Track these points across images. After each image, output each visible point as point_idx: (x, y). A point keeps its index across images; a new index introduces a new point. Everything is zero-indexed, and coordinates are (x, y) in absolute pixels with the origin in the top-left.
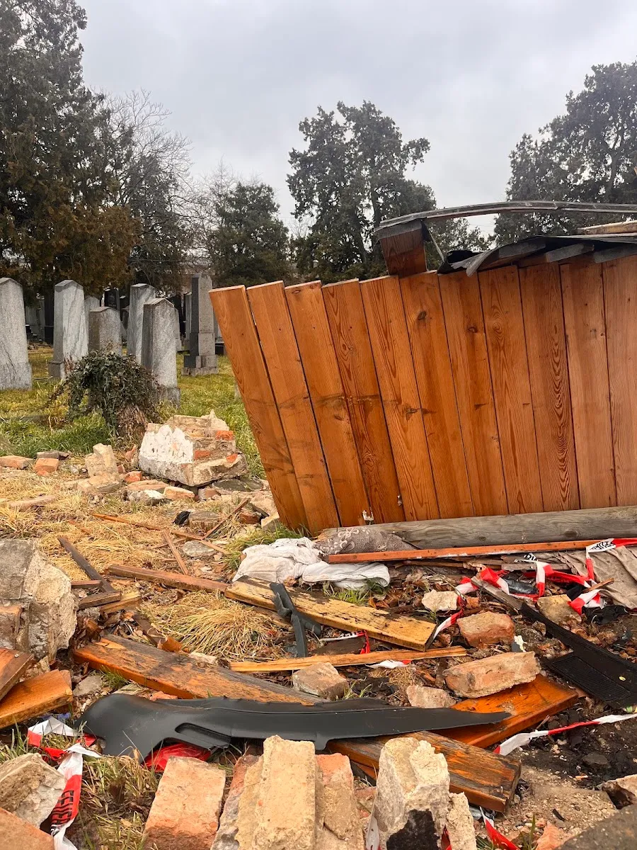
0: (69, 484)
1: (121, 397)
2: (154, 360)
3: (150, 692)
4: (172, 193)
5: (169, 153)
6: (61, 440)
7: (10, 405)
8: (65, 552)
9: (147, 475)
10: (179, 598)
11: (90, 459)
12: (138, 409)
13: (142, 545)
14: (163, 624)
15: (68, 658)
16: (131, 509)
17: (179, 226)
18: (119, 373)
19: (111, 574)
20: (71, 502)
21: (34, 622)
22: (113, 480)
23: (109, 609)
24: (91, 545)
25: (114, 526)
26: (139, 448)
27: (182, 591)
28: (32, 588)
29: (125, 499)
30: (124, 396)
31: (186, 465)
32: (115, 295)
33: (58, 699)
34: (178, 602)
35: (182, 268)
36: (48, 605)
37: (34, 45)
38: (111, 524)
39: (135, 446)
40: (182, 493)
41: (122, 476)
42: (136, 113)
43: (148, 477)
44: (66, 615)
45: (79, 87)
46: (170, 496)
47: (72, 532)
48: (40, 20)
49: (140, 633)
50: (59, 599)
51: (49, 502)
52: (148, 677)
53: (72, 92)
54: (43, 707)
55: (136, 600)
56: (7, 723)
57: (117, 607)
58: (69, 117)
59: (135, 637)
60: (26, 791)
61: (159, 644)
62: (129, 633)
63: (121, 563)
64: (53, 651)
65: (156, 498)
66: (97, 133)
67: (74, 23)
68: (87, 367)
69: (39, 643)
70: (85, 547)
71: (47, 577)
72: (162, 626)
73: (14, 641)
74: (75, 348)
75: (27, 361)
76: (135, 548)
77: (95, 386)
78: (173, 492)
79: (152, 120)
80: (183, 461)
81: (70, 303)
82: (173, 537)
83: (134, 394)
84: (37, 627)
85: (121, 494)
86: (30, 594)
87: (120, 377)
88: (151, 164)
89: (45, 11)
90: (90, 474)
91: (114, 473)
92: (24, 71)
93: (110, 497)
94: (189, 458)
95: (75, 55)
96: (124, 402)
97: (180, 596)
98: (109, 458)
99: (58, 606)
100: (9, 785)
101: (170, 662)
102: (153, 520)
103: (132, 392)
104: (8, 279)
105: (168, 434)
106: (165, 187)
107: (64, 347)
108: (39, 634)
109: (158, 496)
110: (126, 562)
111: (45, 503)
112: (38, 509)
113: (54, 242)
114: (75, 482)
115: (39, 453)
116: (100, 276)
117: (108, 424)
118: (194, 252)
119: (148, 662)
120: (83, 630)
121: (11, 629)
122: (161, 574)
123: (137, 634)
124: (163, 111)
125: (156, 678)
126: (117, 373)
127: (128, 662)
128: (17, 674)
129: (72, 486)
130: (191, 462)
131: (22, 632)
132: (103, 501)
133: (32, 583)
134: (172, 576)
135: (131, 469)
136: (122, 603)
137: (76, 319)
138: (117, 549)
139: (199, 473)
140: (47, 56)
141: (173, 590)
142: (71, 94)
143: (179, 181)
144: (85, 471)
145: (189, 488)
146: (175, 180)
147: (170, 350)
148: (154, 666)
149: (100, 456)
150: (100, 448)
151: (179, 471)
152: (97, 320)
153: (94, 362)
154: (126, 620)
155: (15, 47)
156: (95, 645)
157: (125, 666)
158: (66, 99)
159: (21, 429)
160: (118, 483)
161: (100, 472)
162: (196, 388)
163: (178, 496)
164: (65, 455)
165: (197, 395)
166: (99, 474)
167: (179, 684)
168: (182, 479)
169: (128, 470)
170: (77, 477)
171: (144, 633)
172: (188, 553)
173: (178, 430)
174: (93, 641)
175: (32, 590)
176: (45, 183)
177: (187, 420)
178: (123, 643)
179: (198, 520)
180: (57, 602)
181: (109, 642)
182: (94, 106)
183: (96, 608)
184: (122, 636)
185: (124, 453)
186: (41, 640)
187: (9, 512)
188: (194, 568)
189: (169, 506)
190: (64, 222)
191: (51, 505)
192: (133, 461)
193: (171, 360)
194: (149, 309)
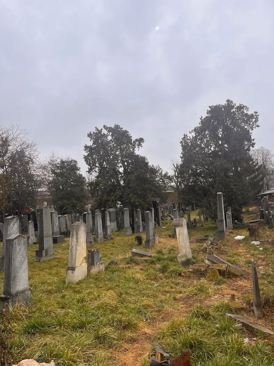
2: (12, 275)
4: (31, 165)
5: (29, 149)
17: (35, 179)
42: (13, 133)
79: (21, 136)
106: (28, 163)
118: (42, 189)
124: (26, 132)
146: (32, 160)
193: (24, 272)
194: (10, 242)
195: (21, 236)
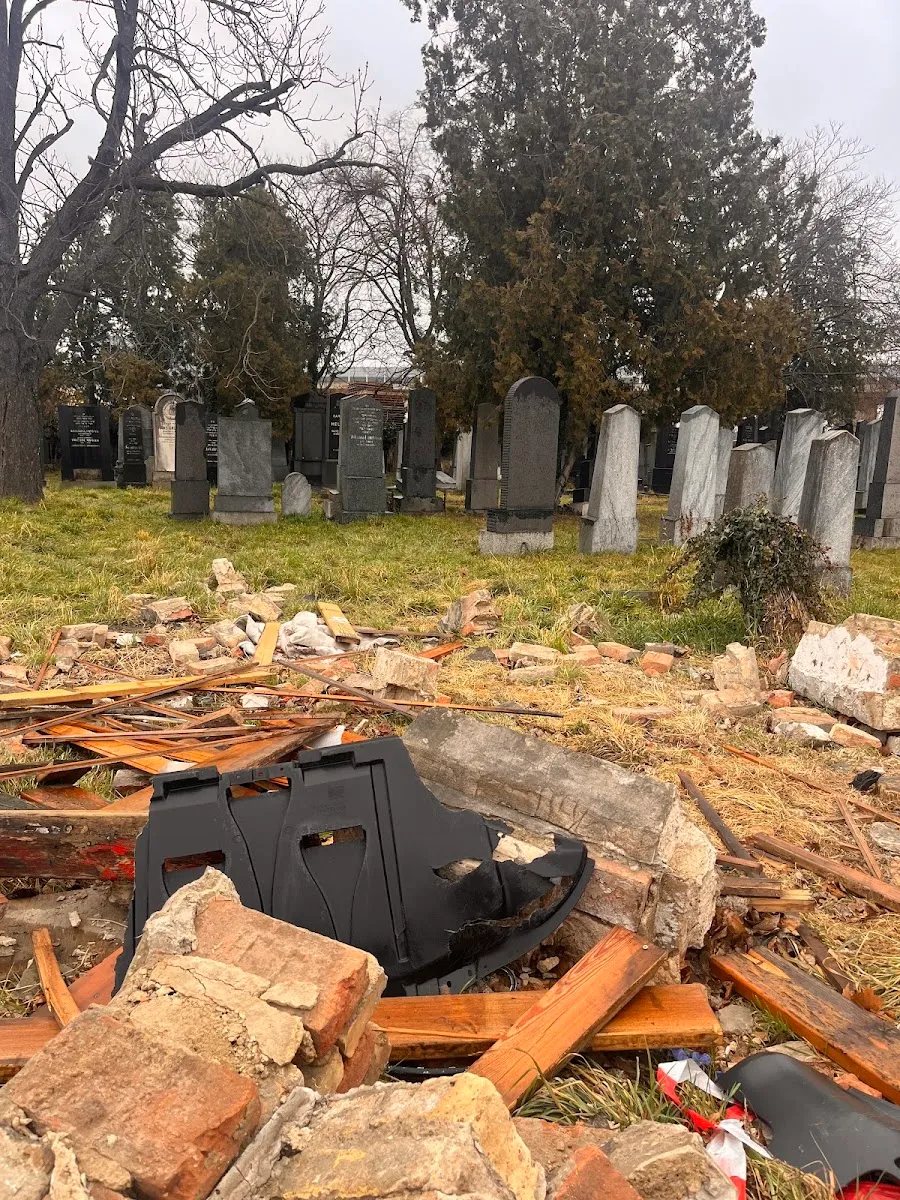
0: (690, 694)
1: (771, 577)
2: (818, 524)
3: (833, 1068)
4: (859, 268)
5: (863, 209)
6: (677, 628)
7: (610, 572)
8: (688, 796)
9: (801, 698)
10: (868, 918)
11: (720, 663)
12: (795, 598)
13: (801, 811)
14: (848, 955)
15: (700, 964)
16: (779, 749)
17: (865, 320)
18: (773, 542)
19: (755, 846)
20: (692, 721)
21: (664, 901)
22: (750, 698)
23: (763, 905)
24: (725, 794)
25: (757, 772)
26: (791, 655)
27: (874, 906)
28: (666, 852)
29: (769, 731)
30: (776, 577)
31: (873, 695)
32: (753, 425)
33: (702, 1036)
34: (869, 923)
35: (861, 383)
36: (687, 883)
37: (688, 83)
38: (752, 767)
39: (784, 653)
40: (861, 738)
41: (764, 695)
42: (817, 158)
43: (802, 702)
44: (706, 900)
45: (746, 132)
46: (842, 739)
47: (695, 769)
48: (701, 46)
49: (811, 960)
50: (701, 877)
51: (663, 716)
52: (830, 1042)
53: (735, 139)
54: (680, 1039)
55: (805, 903)
56: (631, 1044)
57: (774, 906)
58: (726, 177)
59: (802, 964)
60: (681, 1191)
61: (846, 990)
62: (793, 954)
63: (770, 831)
64: (683, 949)
65: (818, 738)
66: (763, 194)
67: (748, 41)
68: (727, 530)
69: (668, 933)
70: (714, 793)
71: (685, 840)
72: (848, 959)
73: (637, 921)
74: (698, 500)
75: (635, 515)
76: (791, 813)
77: (734, 558)
78: (846, 733)
79: (841, 164)
80: (867, 688)
81: (699, 438)
82: (852, 808)
83: (792, 575)
84: (668, 909)
85: (762, 723)
86: (665, 861)
87: (773, 548)
88: (832, 229)
89: (707, 30)
90: (718, 682)
91: (753, 689)
92: (674, 121)
93: (745, 722)
94: (878, 683)
95: (744, 88)
96: (775, 586)
97: (872, 914)
98: (749, 666)
99: (700, 888)
100: (659, 1172)
101: (867, 1028)
102: (815, 773)
103: (788, 571)
104: (623, 406)
105: (843, 642)
106: (848, 262)
107: (684, 498)
108: (669, 920)
109: (820, 735)
110: (778, 833)
111: (658, 717)
112: (648, 723)
113: (686, 353)
114: (697, 693)
115: (648, 644)
116: (740, 398)
117: (748, 614)
118: (884, 357)
119: (832, 1017)
120: (722, 928)
121: (636, 903)
122: (836, 866)
123: (806, 959)
124: (860, 147)
125: (844, 1049)
126: (769, 542)
127: (795, 1004)
128: (645, 976)
129: (692, 698)
130: (881, 691)
131: (649, 910)
132: (737, 727)
133: (667, 844)
134: (856, 876)
135: (775, 685)
136: (784, 902)
137: (704, 460)
138: (764, 808)
139: (894, 711)
140: (706, 94)
141: (858, 900)
142: (733, 144)
143: (873, 249)
144: (709, 677)
145: (873, 731)
146: (865, 249)
147: (845, 509)
148: (841, 1026)
149: (735, 660)
150: (736, 648)
151: (858, 702)
152: (741, 463)
153: (737, 524)
154: (786, 930)
155: (665, 91)
156: (742, 957)
157: (792, 1010)
158: (726, 152)
159: (625, 607)
160: (758, 704)
161: (734, 685)
162: (874, 569)
163: (854, 741)
164: (682, 651)
165: (875, 579)
166: (732, 688)
167: (885, 1072)
168: (861, 714)
169: (773, 686)
170: (698, 685)
171: (818, 962)
172: (880, 842)
173: (861, 637)
174: (737, 949)
175: (666, 854)
176: (684, 273)
177: (878, 623)
178: (785, 968)
179: (893, 789)
180: (699, 882)
181: (763, 959)
182: (764, 155)
183: (742, 899)
184: (781, 955)
185: (767, 660)
186: (671, 929)
187: (612, 721)
188: (892, 871)
189: (839, 753)
190: (703, 324)
191: (665, 722)
192: (779, 673)
193: (844, 525)
194: (821, 446)
195: (849, 436)
